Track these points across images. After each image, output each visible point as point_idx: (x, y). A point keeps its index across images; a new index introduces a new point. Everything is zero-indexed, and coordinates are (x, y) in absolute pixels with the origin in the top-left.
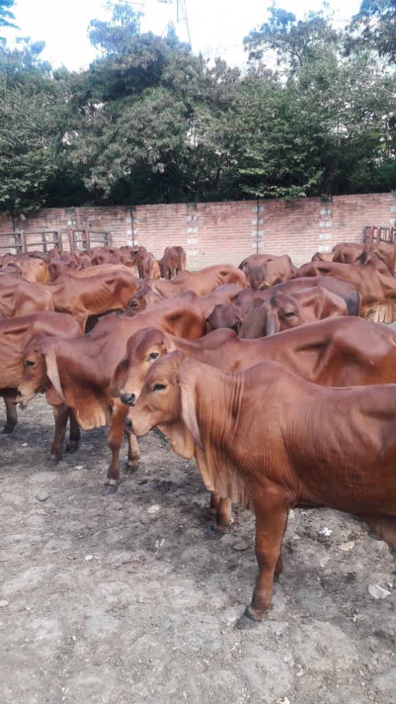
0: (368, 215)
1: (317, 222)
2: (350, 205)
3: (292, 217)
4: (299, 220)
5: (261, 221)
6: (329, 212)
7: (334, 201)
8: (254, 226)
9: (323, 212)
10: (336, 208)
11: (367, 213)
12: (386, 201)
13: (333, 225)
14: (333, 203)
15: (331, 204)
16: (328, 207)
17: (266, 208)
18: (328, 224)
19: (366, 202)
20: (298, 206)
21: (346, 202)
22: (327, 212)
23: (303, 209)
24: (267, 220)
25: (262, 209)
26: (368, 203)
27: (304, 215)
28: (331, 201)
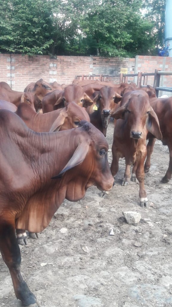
0: (78, 69)
1: (48, 71)
2: (67, 62)
3: (33, 66)
4: (37, 69)
5: (13, 68)
6: (55, 65)
7: (58, 59)
8: (8, 70)
9: (51, 65)
10: (59, 63)
11: (77, 68)
12: (87, 62)
13: (58, 74)
14: (57, 60)
15: (56, 60)
16: (54, 62)
17: (16, 60)
18: (55, 73)
19: (76, 61)
20: (36, 60)
21: (65, 60)
22: (54, 65)
23: (39, 62)
24: (16, 67)
25: (13, 60)
26: (77, 62)
27: (40, 66)
28: (56, 59)
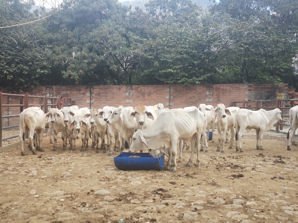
0: (233, 95)
1: (205, 99)
2: (223, 89)
3: (191, 95)
4: (194, 97)
5: (172, 97)
6: (211, 93)
7: (214, 87)
8: (167, 99)
9: (208, 93)
10: (215, 91)
11: (232, 95)
12: (243, 88)
13: (213, 101)
14: (213, 88)
15: (212, 89)
16: (211, 90)
17: (175, 90)
18: (211, 100)
19: (232, 88)
20: (193, 89)
21: (221, 88)
22: (210, 93)
23: (196, 91)
24: (175, 96)
25: (172, 90)
26: (233, 89)
27: (197, 94)
28: (212, 87)
